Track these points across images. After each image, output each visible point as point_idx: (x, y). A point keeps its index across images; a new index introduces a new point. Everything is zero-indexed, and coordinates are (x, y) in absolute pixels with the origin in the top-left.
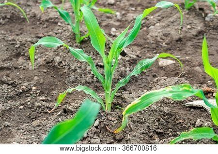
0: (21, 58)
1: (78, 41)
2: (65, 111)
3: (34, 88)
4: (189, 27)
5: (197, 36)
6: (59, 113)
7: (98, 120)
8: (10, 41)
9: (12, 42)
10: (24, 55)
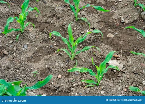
0: (55, 17)
1: (76, 20)
2: (60, 54)
3: (54, 38)
4: (131, 17)
5: (132, 22)
6: (58, 54)
7: (67, 63)
8: (52, 8)
9: (53, 9)
10: (56, 16)
